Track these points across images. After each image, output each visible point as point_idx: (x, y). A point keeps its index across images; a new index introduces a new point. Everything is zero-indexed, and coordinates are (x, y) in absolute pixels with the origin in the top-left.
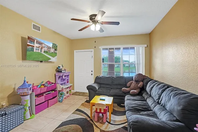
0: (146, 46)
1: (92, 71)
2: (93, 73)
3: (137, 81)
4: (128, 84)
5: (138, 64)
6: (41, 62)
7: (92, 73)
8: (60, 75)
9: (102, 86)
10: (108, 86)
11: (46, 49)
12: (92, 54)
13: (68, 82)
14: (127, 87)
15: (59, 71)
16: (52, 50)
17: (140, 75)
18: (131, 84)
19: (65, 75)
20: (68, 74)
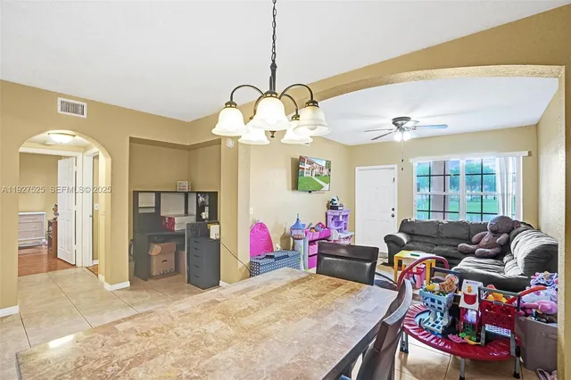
0: (526, 153)
1: (393, 209)
2: (395, 213)
3: (496, 233)
4: (474, 239)
5: (503, 195)
6: (310, 192)
7: (393, 212)
8: (335, 214)
9: (415, 238)
10: (427, 240)
11: (317, 170)
12: (394, 174)
13: (345, 229)
14: (471, 243)
15: (332, 206)
16: (325, 172)
17: (504, 218)
18: (482, 237)
19: (343, 214)
20: (346, 214)
